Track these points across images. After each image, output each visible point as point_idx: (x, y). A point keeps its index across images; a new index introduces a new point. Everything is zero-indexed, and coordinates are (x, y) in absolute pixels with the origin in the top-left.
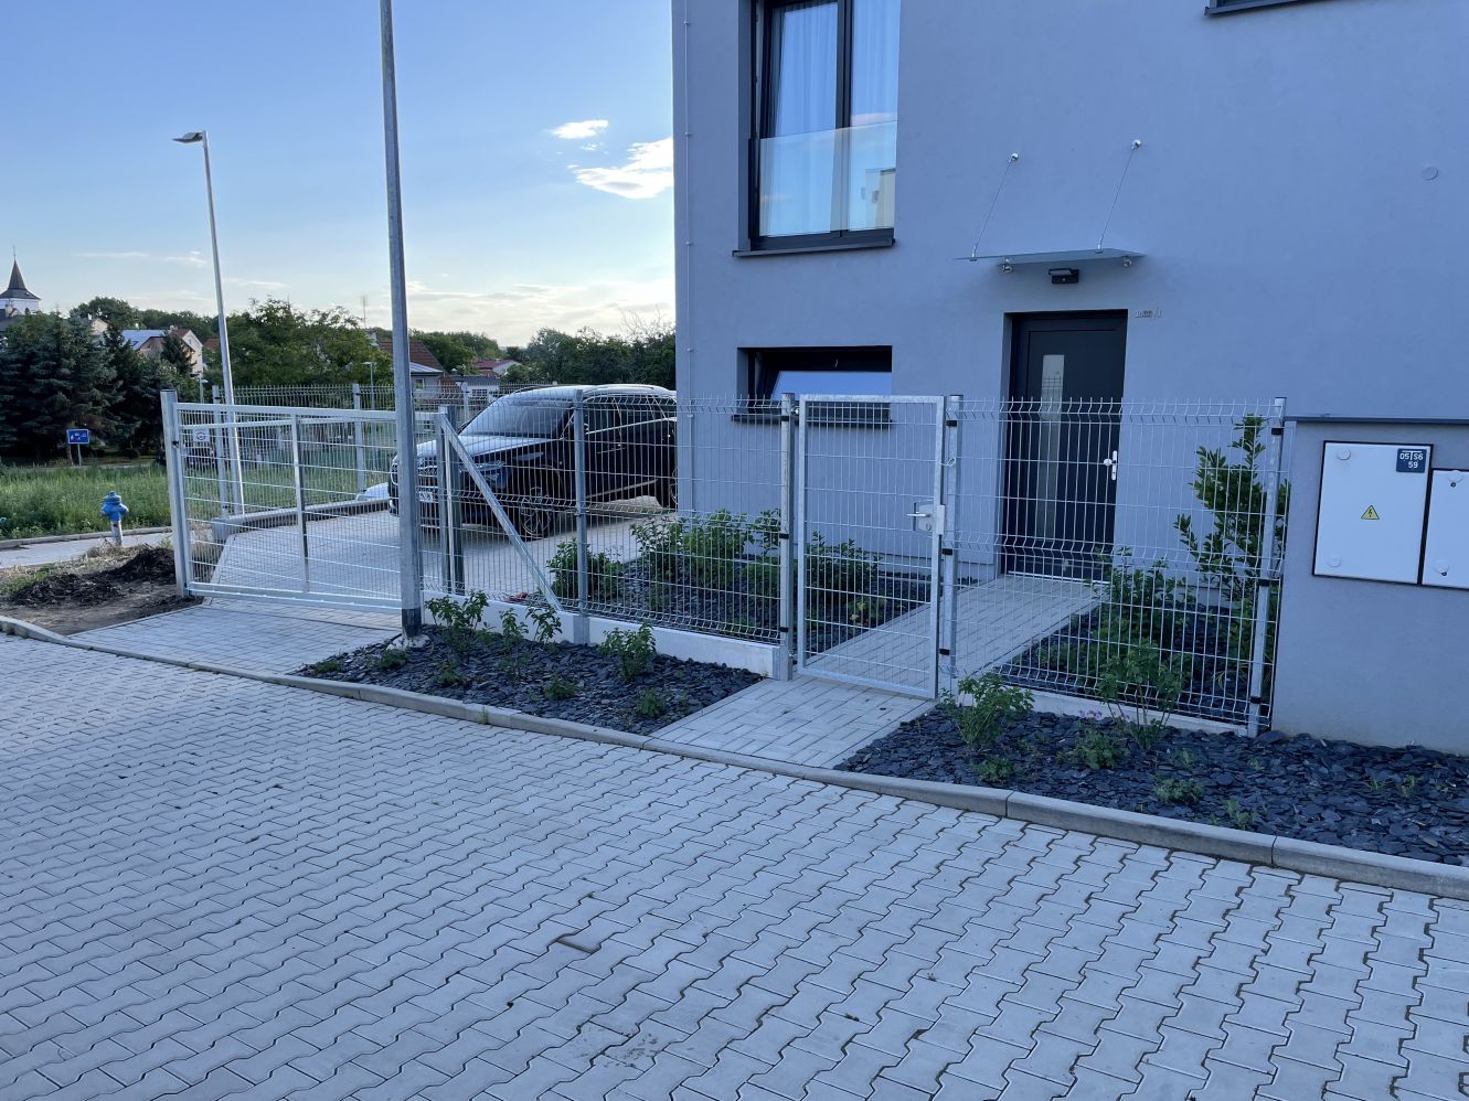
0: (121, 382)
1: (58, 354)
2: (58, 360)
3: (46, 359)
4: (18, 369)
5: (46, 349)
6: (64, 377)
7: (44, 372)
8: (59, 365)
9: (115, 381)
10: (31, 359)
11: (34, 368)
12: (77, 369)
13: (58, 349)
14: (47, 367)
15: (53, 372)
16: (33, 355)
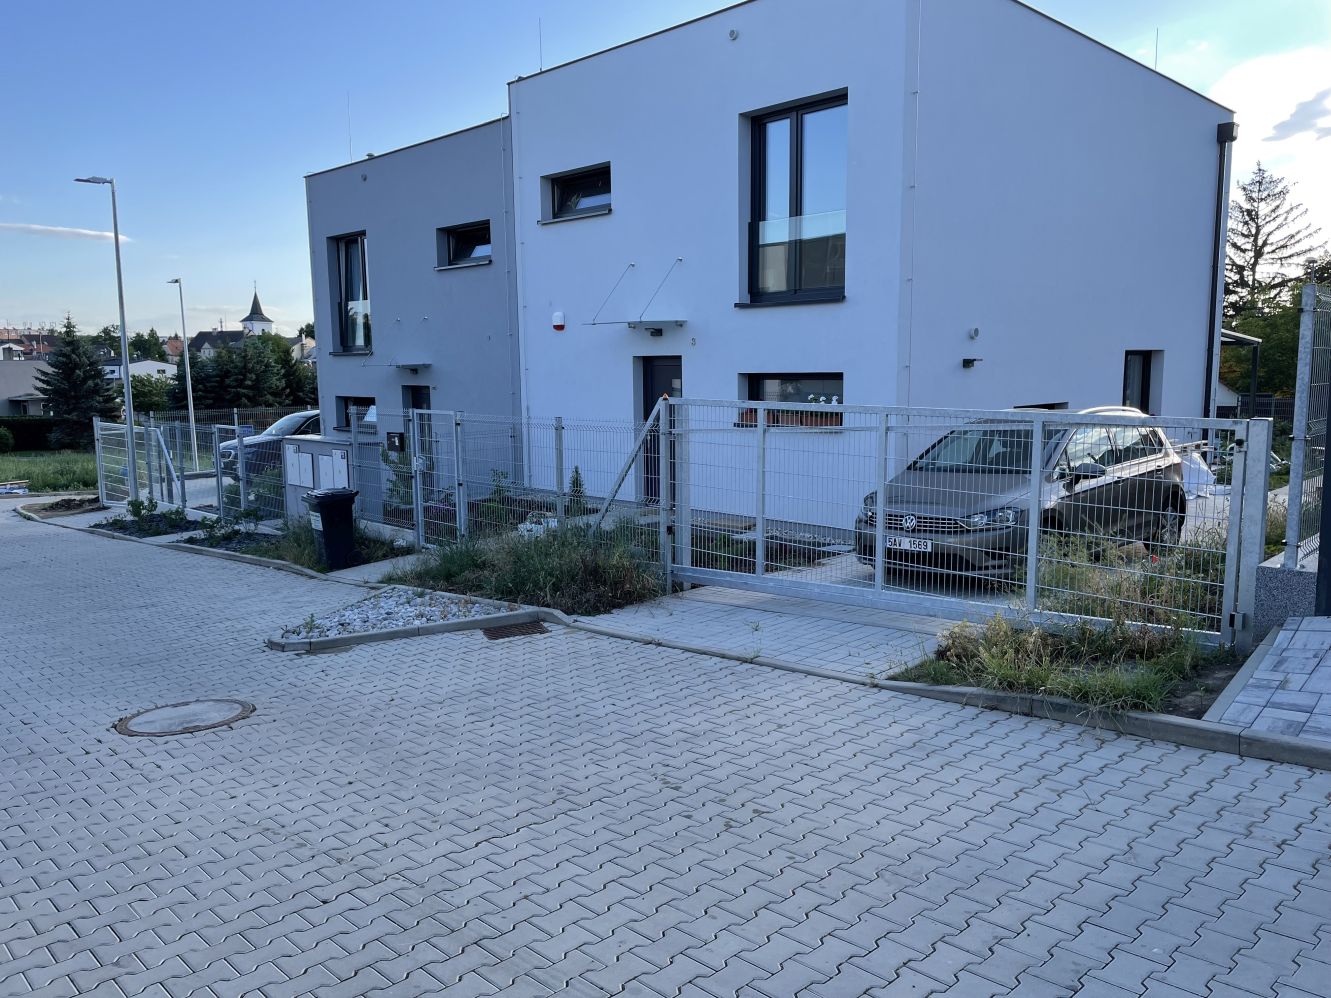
0: (288, 390)
1: (244, 371)
2: (244, 375)
3: (236, 374)
4: (217, 382)
5: (236, 367)
6: (248, 387)
7: (235, 384)
8: (245, 379)
9: (284, 389)
10: (227, 374)
11: (227, 381)
12: (257, 380)
13: (245, 367)
14: (236, 380)
15: (241, 384)
16: (228, 372)
